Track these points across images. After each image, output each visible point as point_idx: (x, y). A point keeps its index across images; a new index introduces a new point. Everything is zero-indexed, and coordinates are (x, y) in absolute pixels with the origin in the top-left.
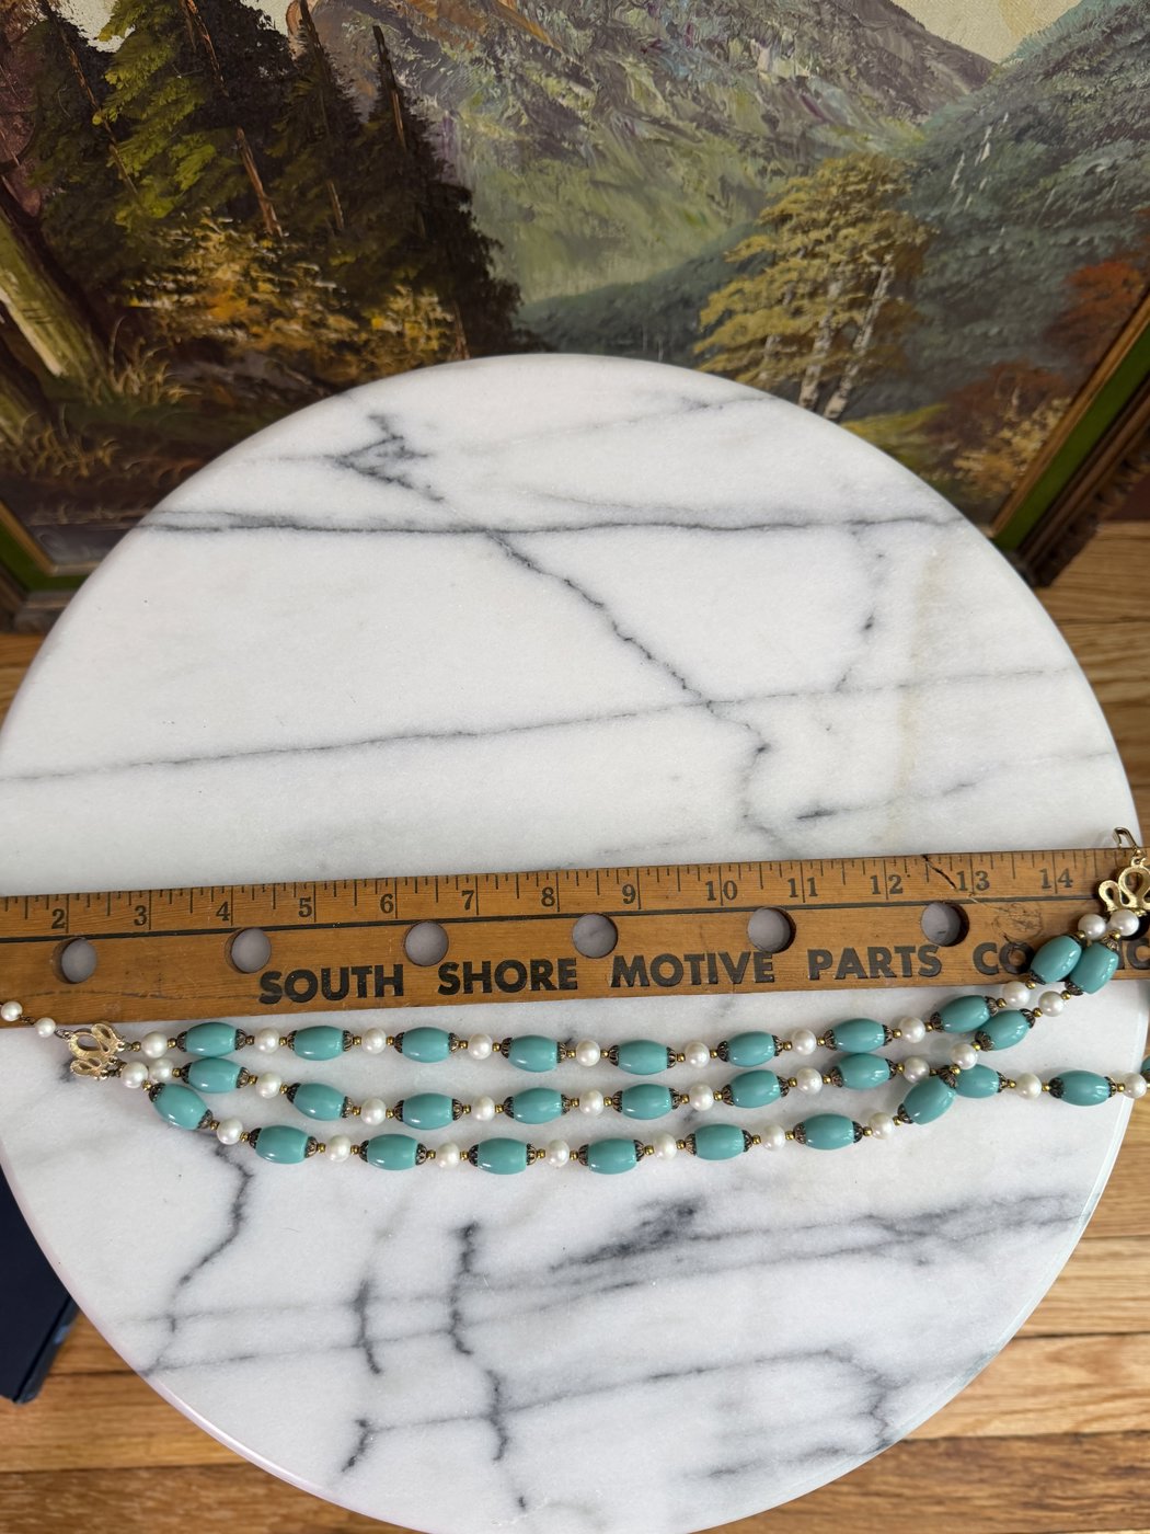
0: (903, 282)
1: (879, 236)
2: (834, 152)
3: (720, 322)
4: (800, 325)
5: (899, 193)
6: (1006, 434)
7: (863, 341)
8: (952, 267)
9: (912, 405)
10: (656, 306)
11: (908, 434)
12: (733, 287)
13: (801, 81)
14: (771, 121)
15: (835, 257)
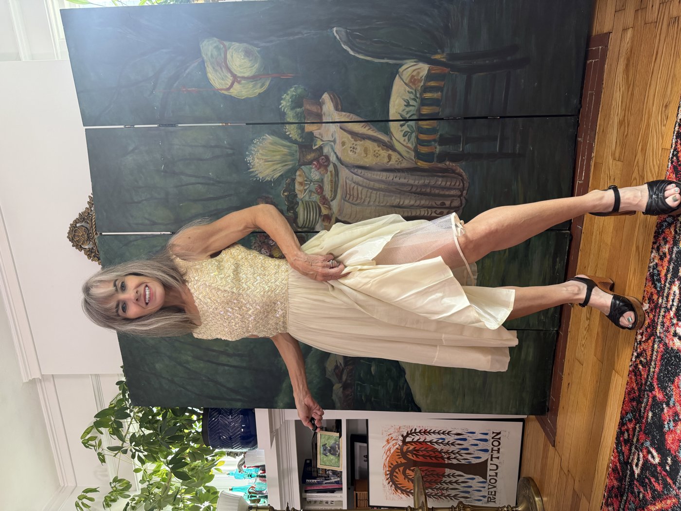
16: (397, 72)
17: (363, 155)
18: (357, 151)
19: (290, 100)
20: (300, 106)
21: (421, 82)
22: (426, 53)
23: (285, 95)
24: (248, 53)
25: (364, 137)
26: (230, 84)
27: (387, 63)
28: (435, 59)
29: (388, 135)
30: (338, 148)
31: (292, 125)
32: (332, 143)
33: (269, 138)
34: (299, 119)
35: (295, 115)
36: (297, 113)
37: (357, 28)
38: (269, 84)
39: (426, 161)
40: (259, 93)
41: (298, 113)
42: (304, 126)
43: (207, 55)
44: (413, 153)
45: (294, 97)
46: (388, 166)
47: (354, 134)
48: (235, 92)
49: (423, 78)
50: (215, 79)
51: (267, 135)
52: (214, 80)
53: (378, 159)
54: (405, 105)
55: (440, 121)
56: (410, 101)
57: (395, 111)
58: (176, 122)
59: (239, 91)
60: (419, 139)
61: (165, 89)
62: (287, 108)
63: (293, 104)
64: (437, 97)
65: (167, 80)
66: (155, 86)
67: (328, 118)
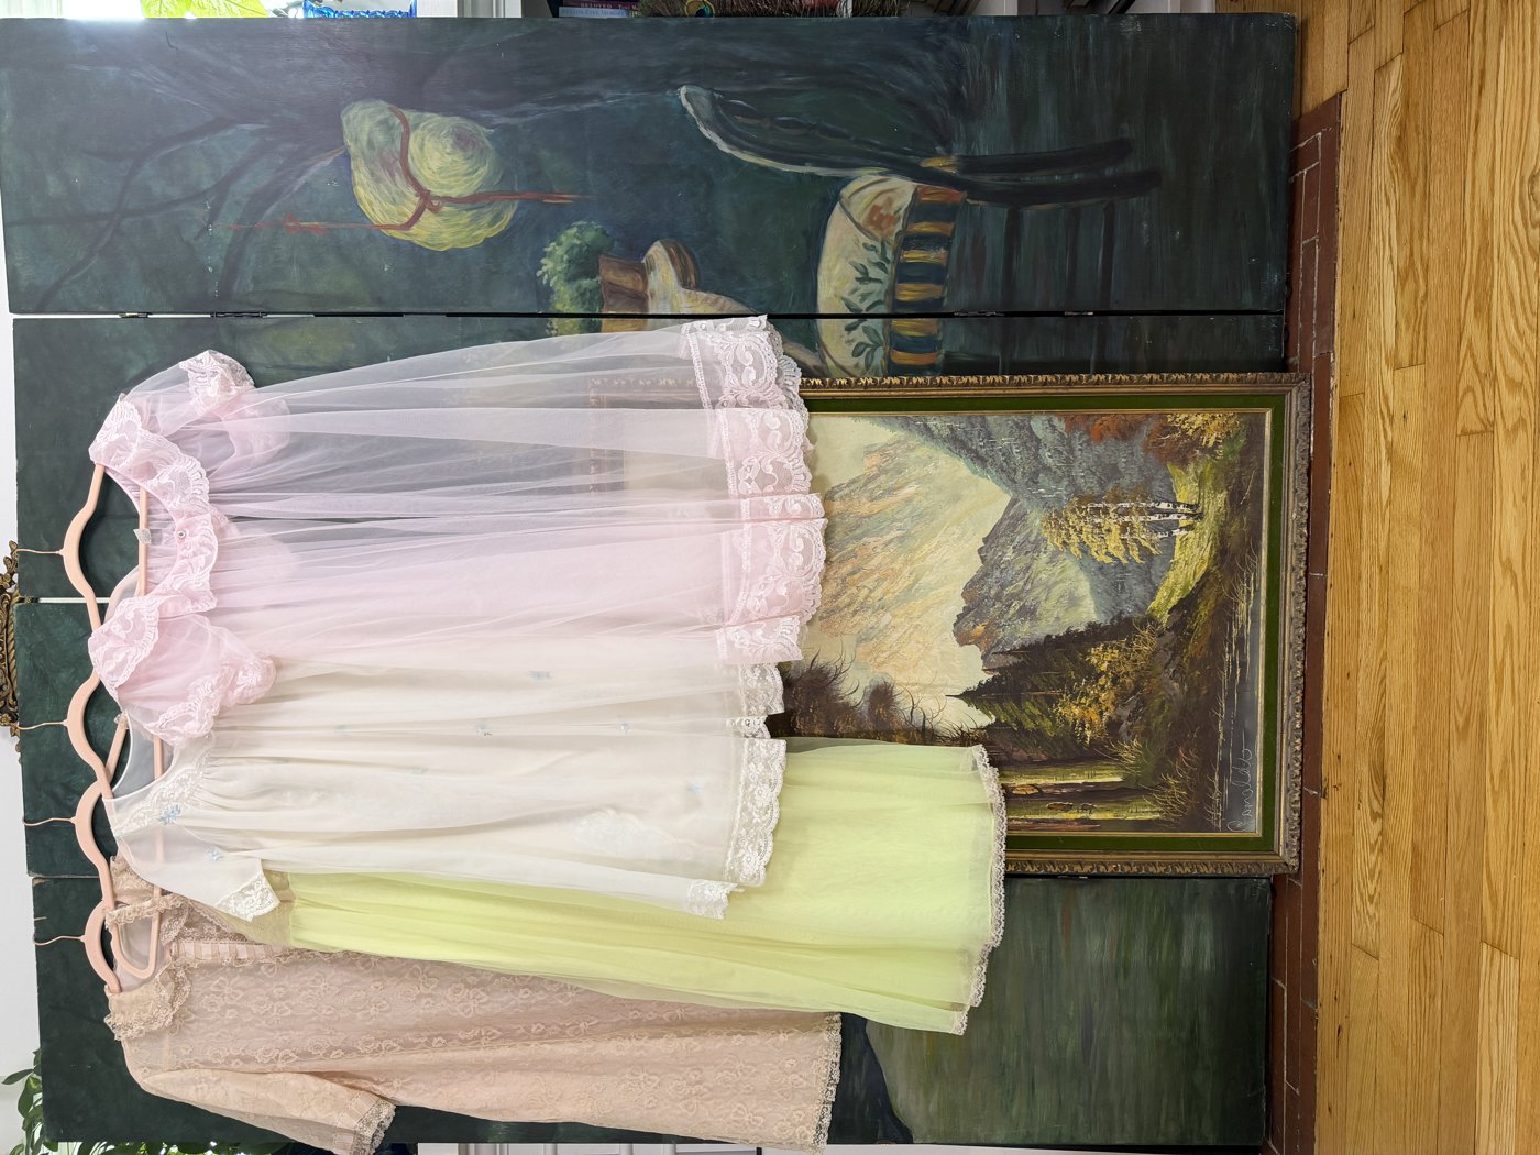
0: (1098, 499)
1: (1073, 511)
2: (1039, 534)
3: (1112, 556)
4: (1115, 529)
5: (1055, 511)
6: (1190, 432)
7: (1126, 505)
8: (1089, 485)
9: (1168, 476)
10: (1101, 578)
11: (1187, 473)
12: (1095, 554)
13: (1014, 548)
14: (1027, 552)
15: (1083, 524)
16: (837, 198)
19: (566, 257)
20: (592, 274)
21: (895, 224)
22: (908, 153)
23: (553, 244)
24: (462, 141)
26: (411, 215)
27: (812, 175)
28: (931, 168)
29: (815, 350)
31: (567, 320)
34: (587, 305)
35: (576, 294)
36: (582, 290)
37: (738, 89)
38: (512, 219)
40: (487, 240)
41: (586, 289)
42: (601, 322)
43: (357, 140)
45: (575, 252)
48: (424, 233)
49: (902, 212)
50: (373, 199)
52: (371, 204)
54: (857, 279)
55: (946, 320)
56: (870, 269)
57: (832, 291)
58: (261, 306)
59: (435, 232)
60: (894, 363)
61: (239, 222)
62: (555, 278)
63: (572, 268)
64: (937, 261)
65: (247, 200)
66: (214, 215)
67: (661, 304)
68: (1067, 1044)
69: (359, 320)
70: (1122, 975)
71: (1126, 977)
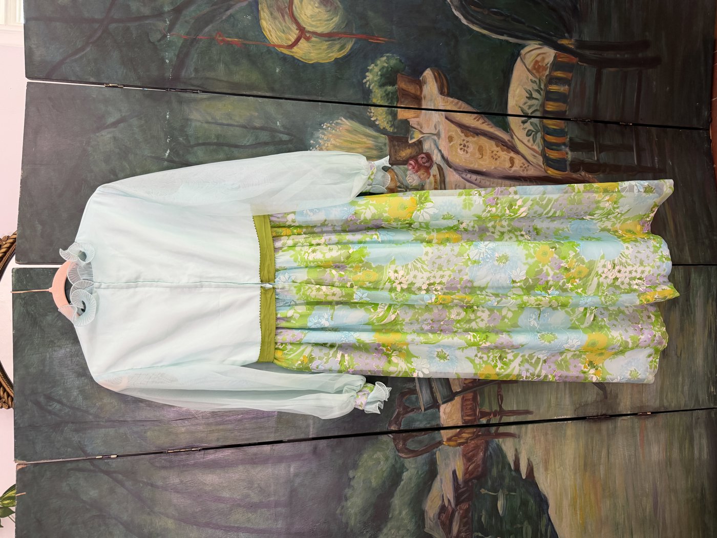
16: (519, 54)
17: (478, 155)
18: (470, 150)
19: (379, 73)
20: (393, 83)
21: (546, 70)
23: (373, 65)
25: (477, 133)
26: (293, 40)
29: (508, 132)
30: (443, 144)
32: (436, 138)
33: (347, 123)
34: (391, 100)
35: (384, 94)
36: (387, 92)
38: (352, 47)
39: (556, 170)
40: (336, 59)
41: (389, 92)
42: (397, 111)
44: (541, 158)
45: (385, 70)
46: (511, 172)
47: (464, 128)
48: (301, 52)
49: (549, 65)
50: (271, 29)
51: (343, 119)
52: (270, 31)
53: (498, 162)
54: (527, 97)
55: (568, 121)
56: (533, 93)
57: (515, 102)
58: (198, 86)
59: (306, 52)
60: (546, 141)
61: (188, 34)
62: (373, 84)
63: (383, 79)
64: (563, 91)
65: (193, 21)
66: (171, 29)
67: (429, 103)
68: (646, 508)
69: (260, 100)
70: (669, 466)
71: (671, 467)
